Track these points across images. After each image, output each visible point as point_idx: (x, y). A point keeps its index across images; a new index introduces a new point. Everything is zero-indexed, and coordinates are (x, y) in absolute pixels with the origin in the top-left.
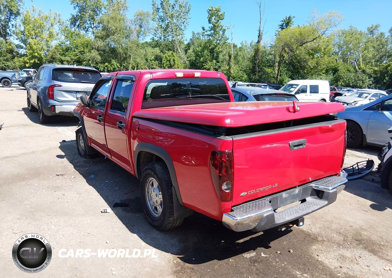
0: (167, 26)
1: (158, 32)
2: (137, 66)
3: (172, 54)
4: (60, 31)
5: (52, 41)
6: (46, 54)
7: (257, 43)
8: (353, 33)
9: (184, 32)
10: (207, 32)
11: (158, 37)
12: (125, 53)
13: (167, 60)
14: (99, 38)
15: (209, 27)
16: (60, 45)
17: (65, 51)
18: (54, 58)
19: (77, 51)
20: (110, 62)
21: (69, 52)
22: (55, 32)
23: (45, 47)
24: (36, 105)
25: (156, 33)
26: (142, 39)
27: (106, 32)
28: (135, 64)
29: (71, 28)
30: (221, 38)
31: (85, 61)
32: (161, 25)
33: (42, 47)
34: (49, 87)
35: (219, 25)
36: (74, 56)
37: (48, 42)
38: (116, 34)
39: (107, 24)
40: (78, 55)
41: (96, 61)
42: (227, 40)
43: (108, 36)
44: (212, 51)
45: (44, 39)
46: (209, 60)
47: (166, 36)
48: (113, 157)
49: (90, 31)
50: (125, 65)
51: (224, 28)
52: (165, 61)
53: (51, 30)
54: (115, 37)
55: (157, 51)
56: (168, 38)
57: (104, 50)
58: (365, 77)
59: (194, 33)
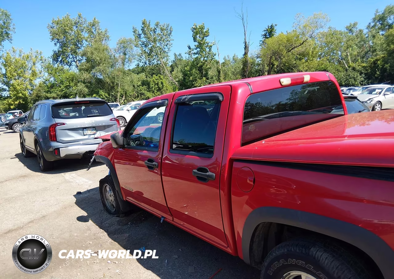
0: (151, 51)
1: (143, 57)
2: (126, 94)
3: (160, 77)
4: (43, 68)
5: (35, 79)
6: (30, 94)
7: (244, 55)
8: (333, 34)
9: (168, 54)
10: (193, 50)
11: (143, 62)
12: (112, 82)
13: (156, 84)
14: (84, 70)
15: (195, 46)
16: (44, 83)
17: (50, 88)
18: (39, 97)
19: (62, 87)
20: (97, 93)
21: (54, 88)
22: (38, 70)
23: (29, 87)
24: (33, 150)
25: (140, 58)
26: (127, 66)
27: (91, 64)
28: (123, 92)
29: (54, 64)
30: (208, 54)
31: (72, 95)
32: (145, 51)
33: (26, 87)
34: (50, 127)
35: (205, 42)
36: (59, 92)
37: (32, 81)
38: (101, 65)
39: (91, 56)
40: (64, 90)
41: (83, 93)
42: (215, 56)
43: (93, 67)
44: (200, 69)
45: (27, 78)
46: (198, 78)
47: (151, 60)
48: (175, 220)
49: (73, 65)
50: (113, 94)
51: (210, 44)
52: (153, 85)
53: (33, 68)
54: (101, 67)
55: (143, 76)
56: (153, 62)
57: (90, 82)
58: (356, 74)
59: (175, 55)
